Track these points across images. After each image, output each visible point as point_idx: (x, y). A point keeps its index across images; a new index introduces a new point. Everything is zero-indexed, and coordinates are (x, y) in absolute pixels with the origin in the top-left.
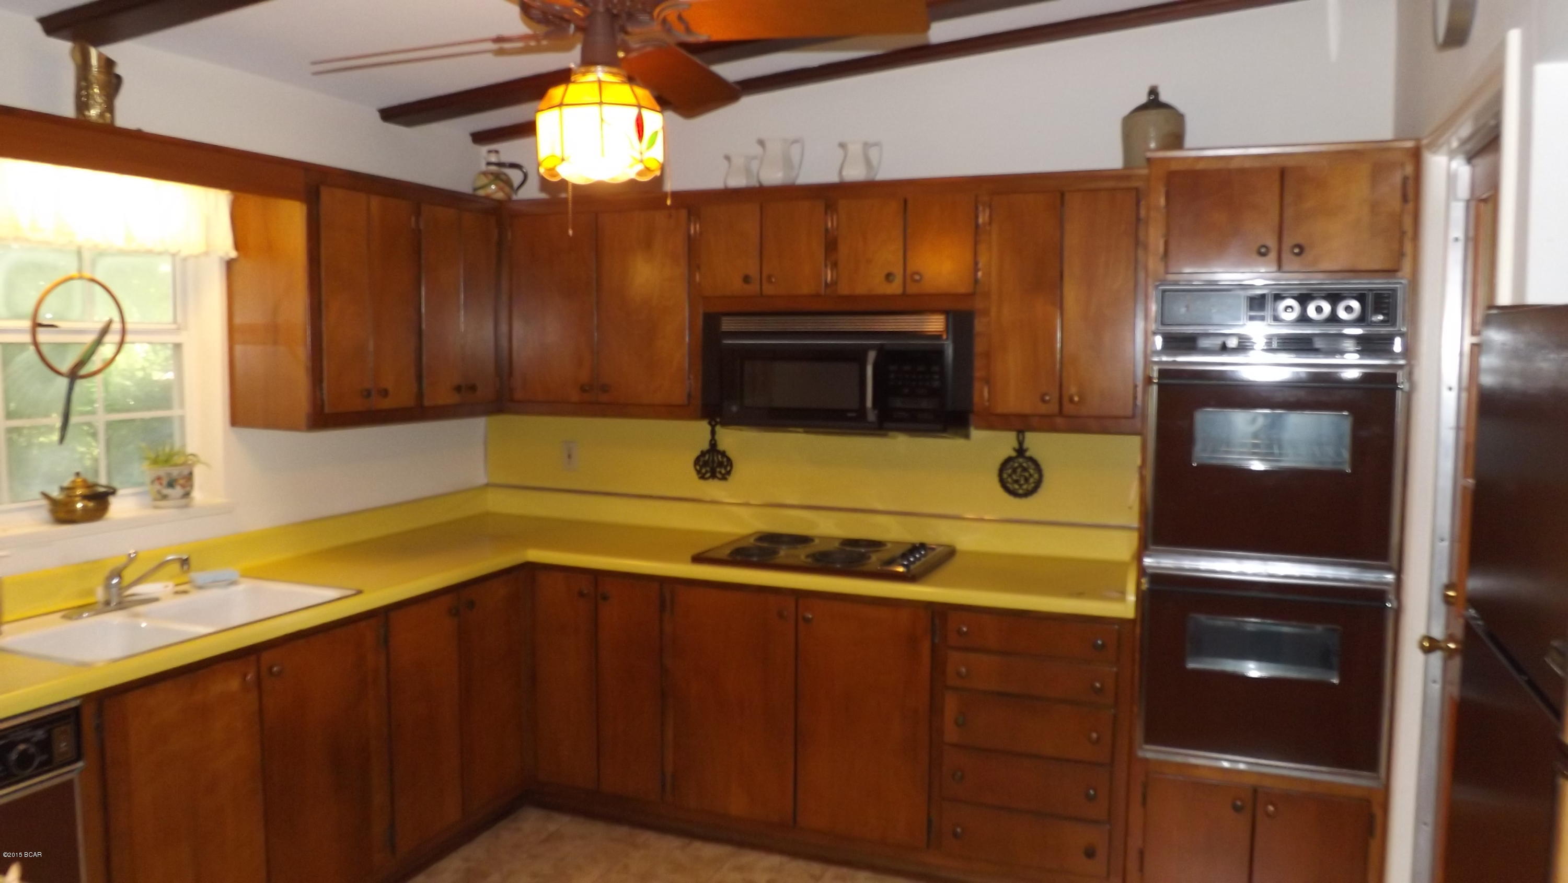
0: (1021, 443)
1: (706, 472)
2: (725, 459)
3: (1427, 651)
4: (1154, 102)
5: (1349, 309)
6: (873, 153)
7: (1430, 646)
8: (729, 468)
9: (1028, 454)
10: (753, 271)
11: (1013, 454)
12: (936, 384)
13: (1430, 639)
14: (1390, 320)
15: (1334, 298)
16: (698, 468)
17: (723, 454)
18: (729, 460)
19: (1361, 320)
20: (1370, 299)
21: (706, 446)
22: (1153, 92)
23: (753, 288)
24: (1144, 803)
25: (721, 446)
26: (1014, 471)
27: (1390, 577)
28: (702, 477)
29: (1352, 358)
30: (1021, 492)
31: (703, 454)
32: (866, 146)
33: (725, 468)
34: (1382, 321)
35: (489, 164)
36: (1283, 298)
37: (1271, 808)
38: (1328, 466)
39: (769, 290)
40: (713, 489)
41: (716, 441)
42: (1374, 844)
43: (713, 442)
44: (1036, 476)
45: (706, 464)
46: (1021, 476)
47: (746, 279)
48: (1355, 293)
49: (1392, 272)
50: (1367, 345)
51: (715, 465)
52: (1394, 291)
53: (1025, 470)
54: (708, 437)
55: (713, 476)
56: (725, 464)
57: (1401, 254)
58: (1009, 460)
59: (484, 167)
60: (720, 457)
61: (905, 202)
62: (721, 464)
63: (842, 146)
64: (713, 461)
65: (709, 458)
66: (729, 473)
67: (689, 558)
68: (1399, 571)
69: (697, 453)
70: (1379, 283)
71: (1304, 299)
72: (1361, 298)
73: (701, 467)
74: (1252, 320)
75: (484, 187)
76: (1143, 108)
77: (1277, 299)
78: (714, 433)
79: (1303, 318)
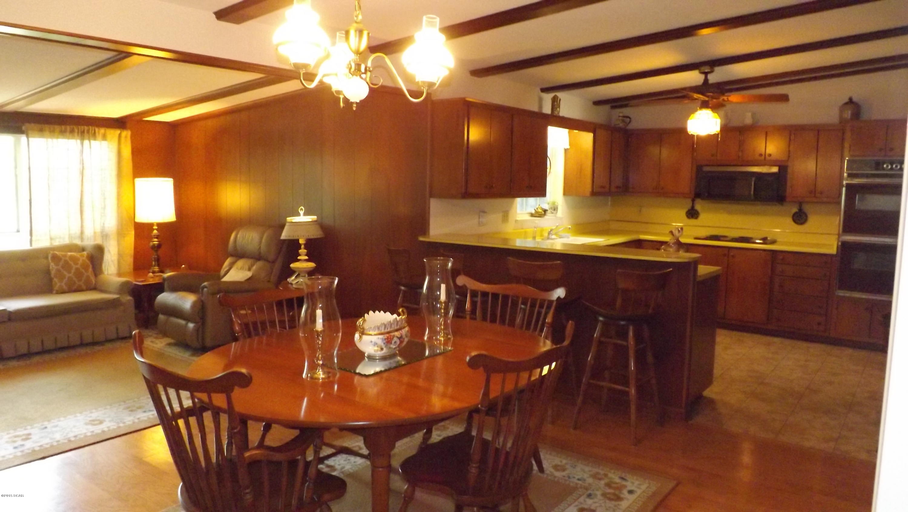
0: (800, 208)
4: (851, 102)
9: (803, 210)
10: (714, 153)
16: (687, 215)
17: (696, 210)
18: (697, 212)
21: (691, 208)
22: (851, 98)
23: (713, 158)
24: (837, 309)
25: (695, 208)
26: (798, 216)
28: (689, 218)
30: (800, 223)
31: (690, 210)
35: (619, 117)
36: (886, 163)
40: (692, 221)
41: (694, 206)
44: (805, 217)
46: (800, 217)
47: (712, 156)
51: (693, 214)
53: (802, 216)
55: (692, 218)
58: (797, 212)
59: (617, 118)
61: (767, 132)
62: (695, 213)
64: (693, 212)
65: (691, 212)
66: (697, 216)
69: (688, 210)
71: (892, 164)
73: (689, 215)
74: (877, 169)
75: (619, 124)
76: (846, 104)
77: (884, 163)
78: (693, 204)
79: (892, 169)
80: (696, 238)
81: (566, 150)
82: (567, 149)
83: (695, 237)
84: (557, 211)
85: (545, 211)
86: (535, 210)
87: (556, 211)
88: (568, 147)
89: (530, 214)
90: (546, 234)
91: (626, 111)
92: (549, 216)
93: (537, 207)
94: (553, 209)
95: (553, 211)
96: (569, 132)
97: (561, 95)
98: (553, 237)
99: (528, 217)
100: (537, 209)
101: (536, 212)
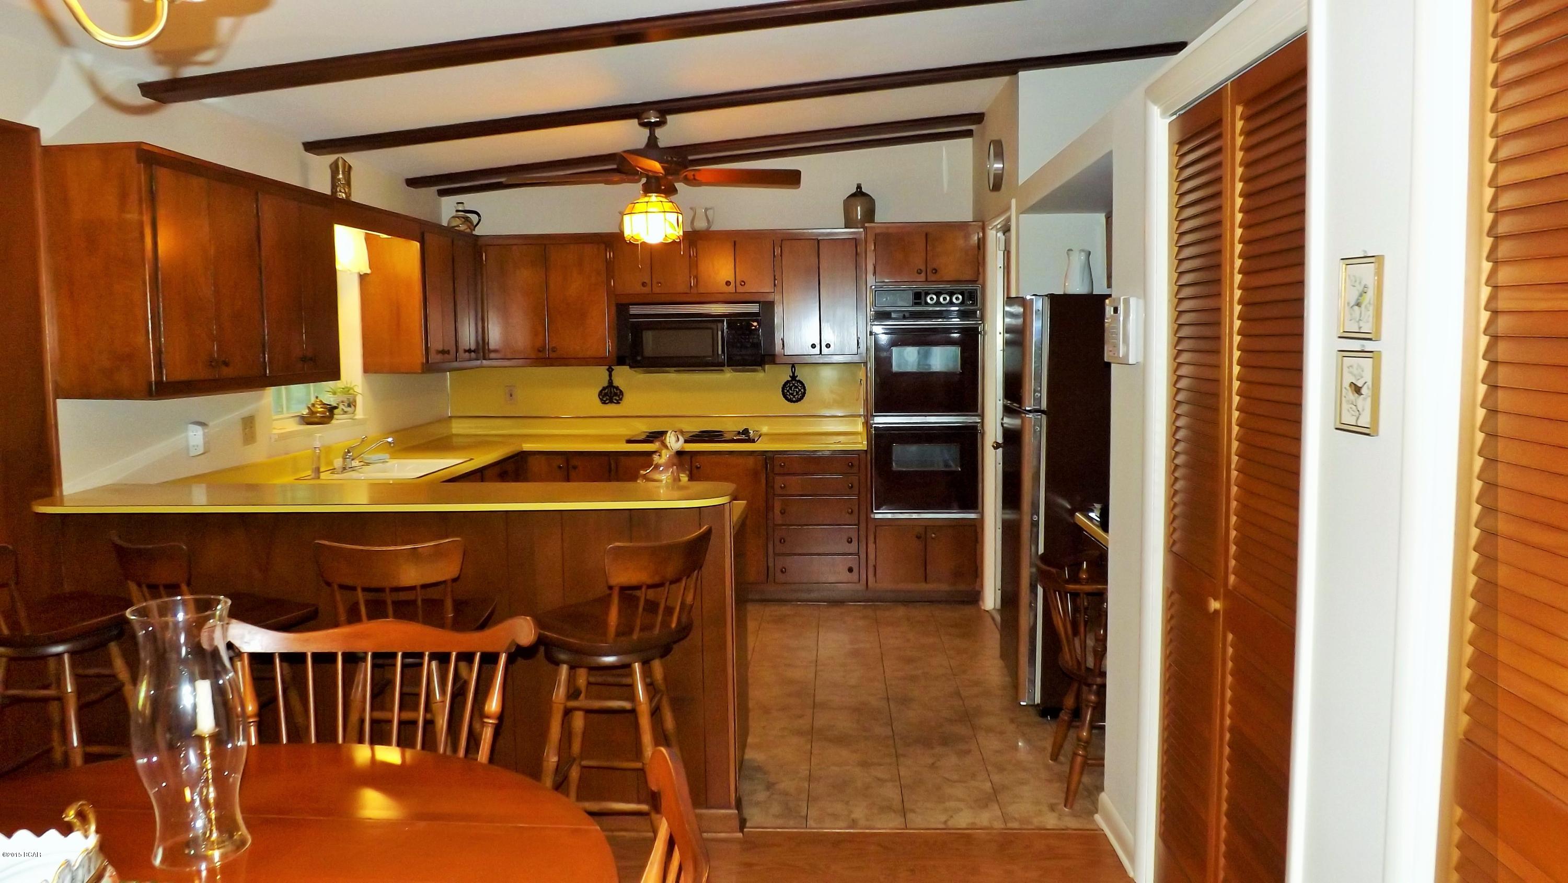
0: (794, 373)
1: (607, 400)
2: (618, 391)
3: (995, 448)
4: (859, 193)
5: (957, 299)
6: (710, 213)
7: (996, 446)
8: (621, 397)
9: (797, 379)
10: (647, 280)
11: (790, 379)
12: (755, 341)
13: (997, 443)
14: (975, 303)
15: (951, 294)
16: (601, 397)
17: (617, 388)
18: (621, 392)
19: (962, 303)
20: (966, 295)
21: (606, 384)
22: (859, 187)
23: (646, 290)
24: (875, 542)
25: (616, 383)
26: (791, 388)
27: (978, 420)
28: (604, 403)
29: (956, 321)
30: (794, 399)
31: (604, 389)
32: (706, 210)
33: (619, 397)
34: (971, 304)
35: (457, 211)
36: (929, 294)
37: (933, 535)
38: (952, 370)
39: (657, 290)
40: (611, 409)
41: (612, 381)
42: (978, 546)
43: (610, 381)
44: (802, 390)
45: (606, 394)
46: (794, 391)
47: (644, 284)
48: (959, 291)
49: (975, 281)
50: (963, 315)
51: (612, 395)
52: (976, 290)
53: (796, 387)
54: (608, 378)
55: (611, 402)
56: (619, 394)
57: (979, 273)
58: (788, 382)
59: (454, 214)
60: (615, 390)
61: (735, 242)
62: (616, 394)
63: (691, 208)
64: (611, 392)
65: (608, 391)
66: (621, 399)
67: (625, 442)
68: (982, 416)
69: (600, 389)
70: (970, 287)
71: (938, 294)
72: (962, 294)
73: (603, 397)
74: (916, 304)
75: (458, 226)
76: (853, 195)
77: (927, 294)
78: (610, 376)
79: (938, 303)
80: (629, 441)
81: (363, 278)
82: (366, 274)
83: (628, 438)
84: (355, 406)
85: (332, 409)
86: (309, 408)
87: (353, 407)
88: (366, 270)
89: (298, 418)
90: (338, 463)
91: (471, 201)
92: (339, 419)
93: (313, 400)
94: (346, 404)
95: (346, 409)
96: (368, 239)
97: (352, 158)
98: (355, 463)
99: (293, 426)
100: (313, 405)
101: (312, 413)
